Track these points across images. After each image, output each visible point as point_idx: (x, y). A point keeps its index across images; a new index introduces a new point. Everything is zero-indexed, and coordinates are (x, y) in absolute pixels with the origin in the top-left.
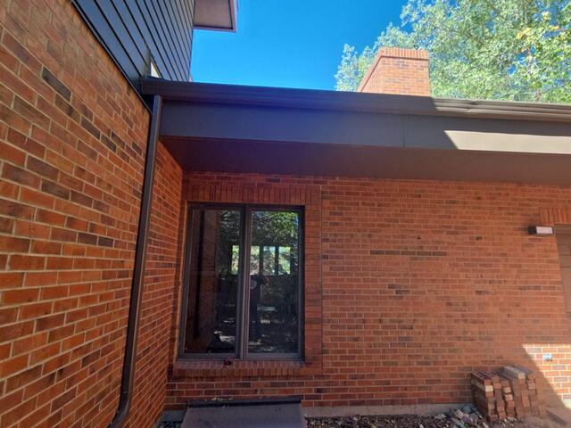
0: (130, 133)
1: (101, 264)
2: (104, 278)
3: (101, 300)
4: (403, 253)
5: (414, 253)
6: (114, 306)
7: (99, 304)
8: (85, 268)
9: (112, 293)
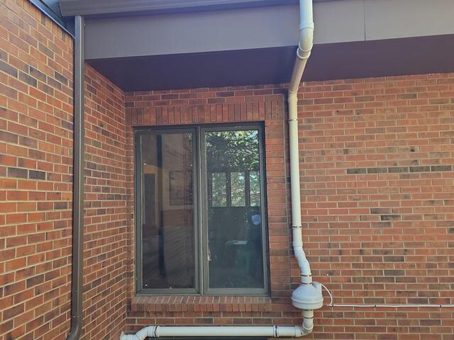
0: (51, 63)
1: (35, 196)
2: (39, 209)
3: (39, 229)
4: (391, 170)
5: (405, 169)
6: (53, 235)
7: (37, 233)
8: (18, 200)
9: (50, 223)
